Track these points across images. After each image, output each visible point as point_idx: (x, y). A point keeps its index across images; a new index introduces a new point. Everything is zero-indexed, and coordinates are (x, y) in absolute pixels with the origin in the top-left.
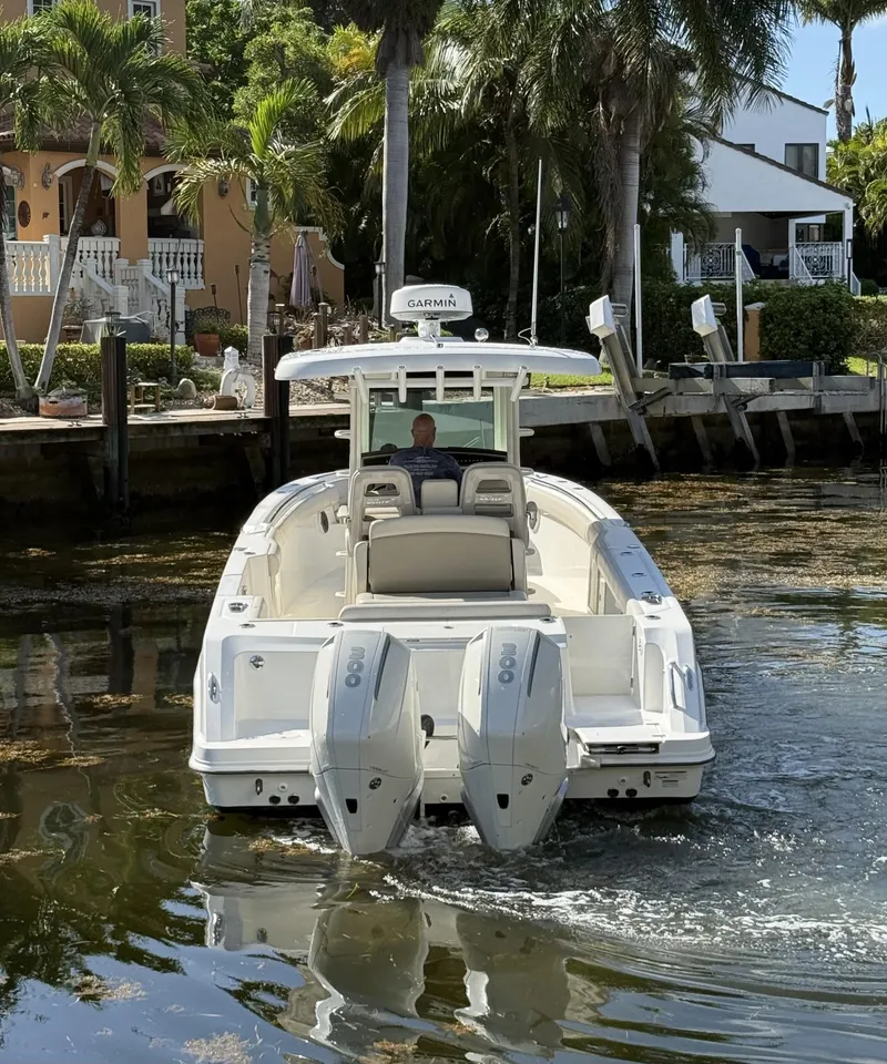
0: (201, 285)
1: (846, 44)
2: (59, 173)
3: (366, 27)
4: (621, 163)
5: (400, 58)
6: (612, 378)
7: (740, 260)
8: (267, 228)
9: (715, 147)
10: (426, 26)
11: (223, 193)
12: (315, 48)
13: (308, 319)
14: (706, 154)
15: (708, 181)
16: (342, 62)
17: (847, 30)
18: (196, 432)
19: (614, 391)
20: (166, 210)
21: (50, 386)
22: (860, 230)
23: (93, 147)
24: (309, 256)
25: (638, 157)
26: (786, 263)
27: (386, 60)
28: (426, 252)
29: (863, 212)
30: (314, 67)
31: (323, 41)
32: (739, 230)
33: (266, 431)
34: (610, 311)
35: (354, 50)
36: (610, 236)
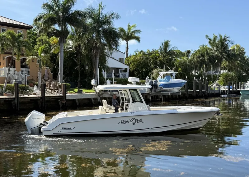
0: (29, 76)
1: (127, 44)
2: (6, 57)
3: (57, 37)
4: (96, 59)
5: (62, 42)
7: (113, 74)
8: (41, 67)
9: (109, 58)
10: (66, 37)
11: (33, 62)
13: (48, 81)
14: (108, 59)
15: (108, 63)
16: (52, 42)
17: (127, 42)
18: (30, 98)
19: (95, 93)
20: (24, 64)
21: (5, 91)
22: (129, 71)
23: (13, 54)
24: (47, 71)
25: (98, 59)
26: (119, 75)
27: (60, 42)
28: (66, 72)
29: (130, 68)
30: (48, 43)
31: (49, 39)
32: (113, 70)
33: (41, 98)
34: (95, 81)
35: (54, 41)
36: (94, 70)
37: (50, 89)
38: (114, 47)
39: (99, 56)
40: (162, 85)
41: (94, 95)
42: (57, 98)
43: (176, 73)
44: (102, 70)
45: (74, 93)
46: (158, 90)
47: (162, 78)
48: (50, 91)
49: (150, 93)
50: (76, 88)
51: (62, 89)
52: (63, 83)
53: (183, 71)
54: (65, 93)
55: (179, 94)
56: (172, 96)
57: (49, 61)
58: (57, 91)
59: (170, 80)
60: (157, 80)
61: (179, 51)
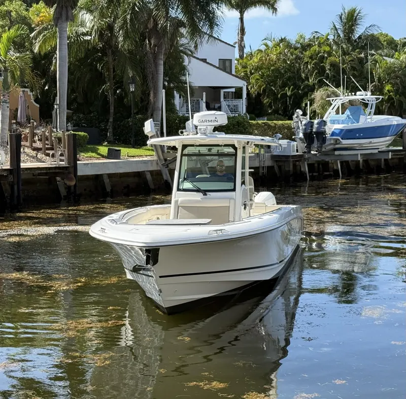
1: (242, 19)
3: (49, 4)
4: (156, 65)
5: (64, 17)
6: (154, 153)
7: (204, 105)
8: (8, 88)
9: (193, 60)
10: (74, 5)
12: (25, 13)
13: (26, 127)
14: (190, 62)
15: (190, 73)
16: (36, 19)
17: (242, 13)
19: (155, 158)
22: (248, 94)
24: (25, 100)
25: (162, 62)
26: (220, 107)
27: (57, 19)
28: (75, 99)
29: (249, 87)
30: (25, 21)
31: (27, 10)
32: (204, 93)
33: (11, 174)
34: (153, 125)
35: (41, 14)
36: (152, 95)
37: (35, 149)
38: (205, 29)
39: (165, 54)
40: (337, 132)
41: (152, 163)
42: (54, 171)
43: (377, 99)
44: (173, 93)
45: (98, 158)
46: (328, 147)
47: (337, 112)
48: (34, 153)
49: (306, 156)
50: (102, 145)
51: (65, 148)
52: (68, 130)
53: (397, 92)
54: (74, 159)
55: (386, 158)
56: (366, 162)
57: (28, 71)
58: (51, 152)
59: (362, 118)
60: (324, 119)
61: (387, 35)
